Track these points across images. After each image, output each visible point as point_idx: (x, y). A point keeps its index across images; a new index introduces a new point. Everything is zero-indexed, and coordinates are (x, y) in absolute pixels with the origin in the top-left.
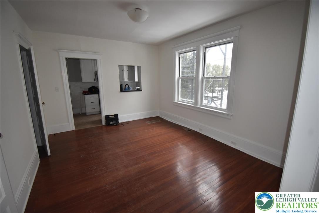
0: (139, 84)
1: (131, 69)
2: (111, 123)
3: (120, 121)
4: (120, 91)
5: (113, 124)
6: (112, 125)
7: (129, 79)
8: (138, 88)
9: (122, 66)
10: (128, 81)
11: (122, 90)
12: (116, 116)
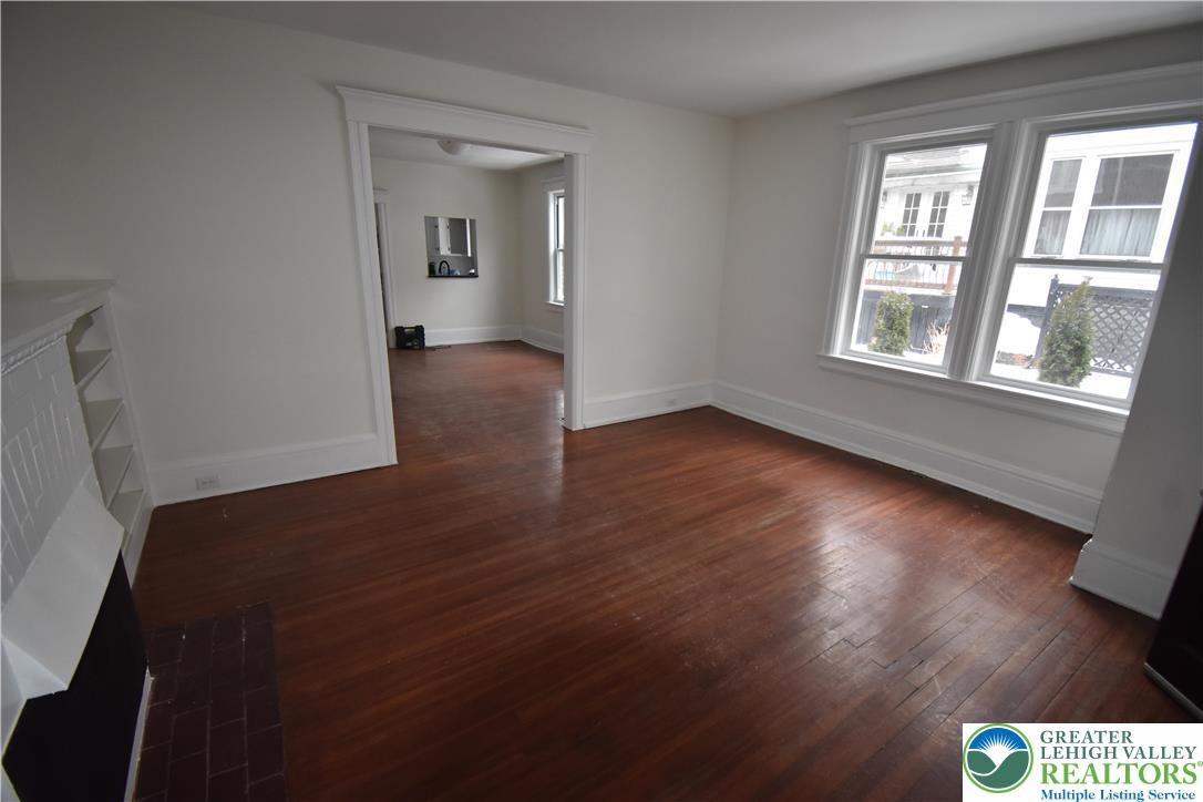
0: (472, 262)
1: (457, 226)
2: (410, 344)
3: (428, 343)
4: (427, 273)
5: (413, 345)
6: (409, 348)
7: (453, 250)
8: (473, 271)
9: (435, 219)
10: (449, 253)
11: (432, 273)
12: (419, 331)
